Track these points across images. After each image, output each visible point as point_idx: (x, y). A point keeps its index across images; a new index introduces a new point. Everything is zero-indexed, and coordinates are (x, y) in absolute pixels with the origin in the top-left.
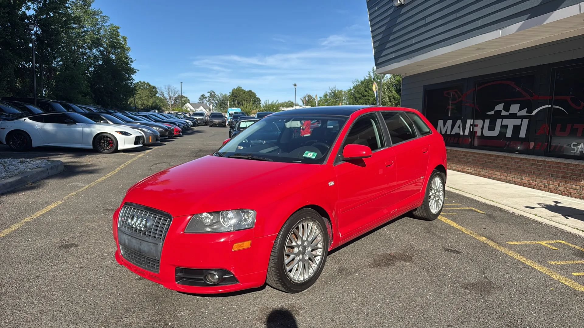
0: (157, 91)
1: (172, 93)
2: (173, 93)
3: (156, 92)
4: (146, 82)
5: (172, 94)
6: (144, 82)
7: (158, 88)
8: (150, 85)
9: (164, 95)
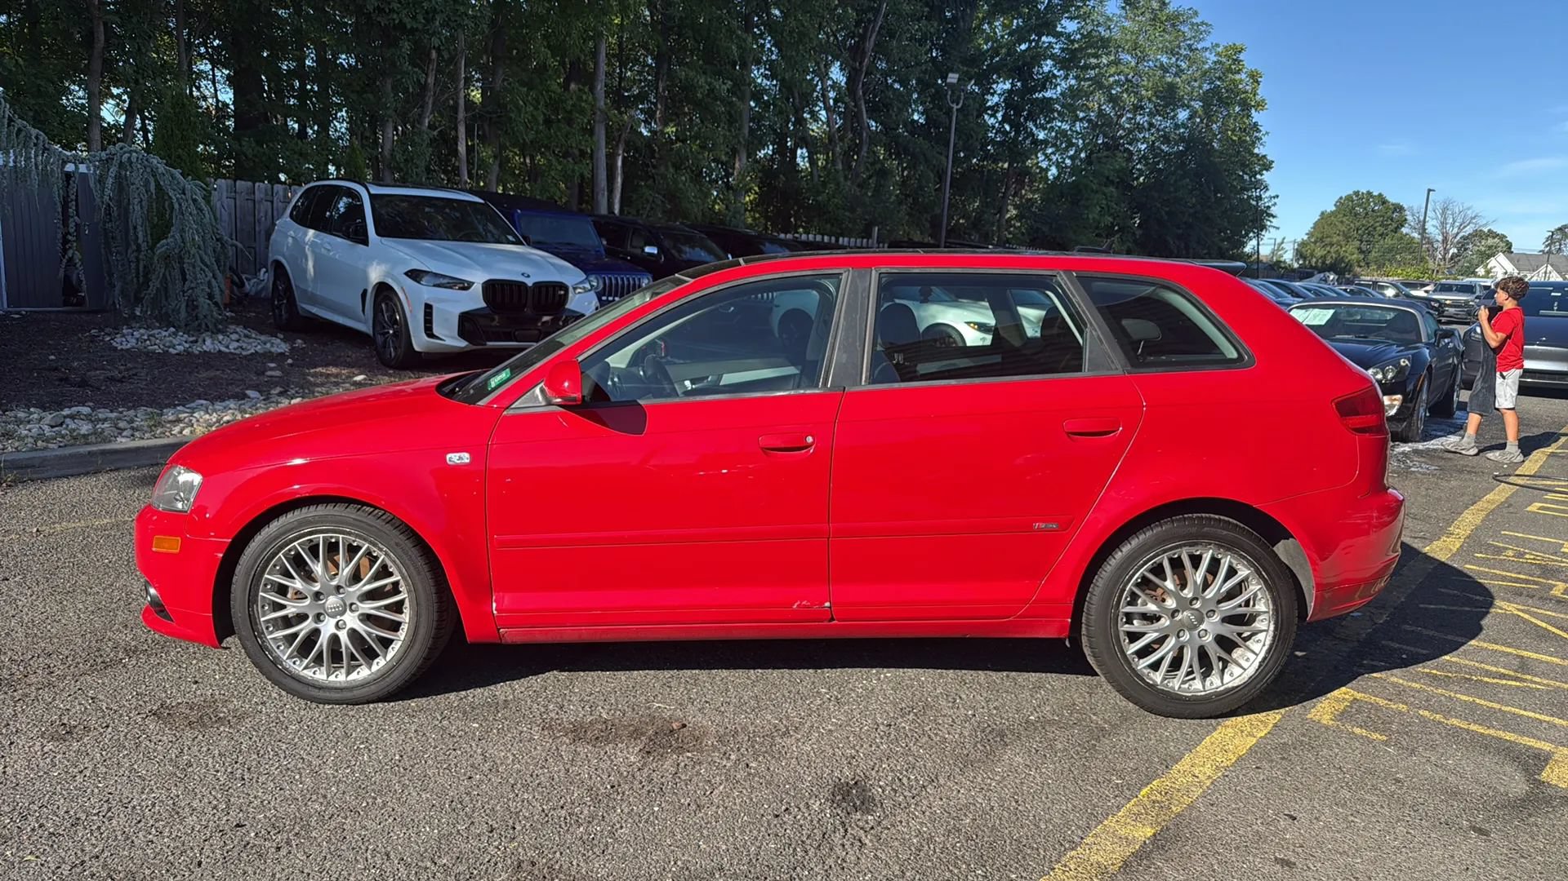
0: (1406, 220)
1: (1454, 221)
2: (1457, 224)
3: (1402, 222)
4: (1375, 194)
5: (1453, 225)
6: (1369, 193)
7: (1411, 208)
8: (1384, 202)
9: (1424, 230)
